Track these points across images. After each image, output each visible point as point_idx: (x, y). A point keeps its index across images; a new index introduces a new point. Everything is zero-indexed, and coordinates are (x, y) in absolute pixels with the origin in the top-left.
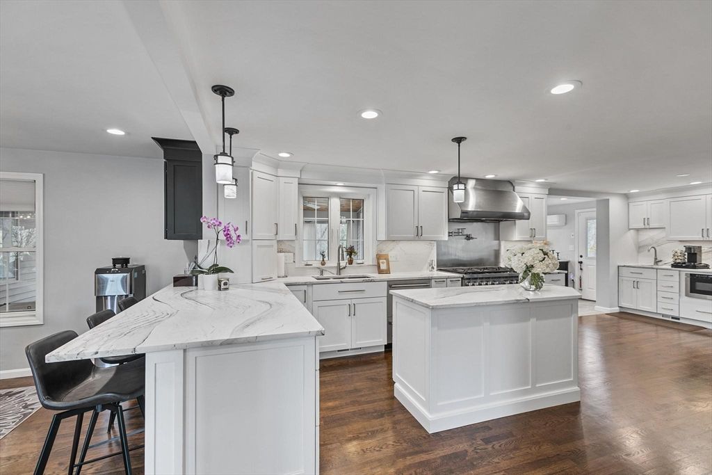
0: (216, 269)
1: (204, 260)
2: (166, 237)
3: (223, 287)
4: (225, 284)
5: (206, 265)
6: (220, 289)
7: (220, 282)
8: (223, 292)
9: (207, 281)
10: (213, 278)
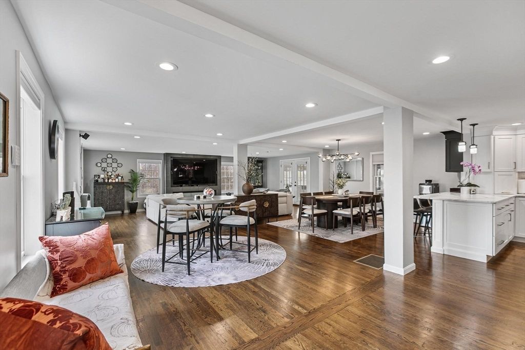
0: (469, 185)
1: (464, 181)
2: (446, 171)
3: (472, 192)
4: (473, 191)
5: (465, 183)
6: (470, 193)
7: (470, 190)
8: (472, 195)
9: (465, 190)
10: (467, 188)
